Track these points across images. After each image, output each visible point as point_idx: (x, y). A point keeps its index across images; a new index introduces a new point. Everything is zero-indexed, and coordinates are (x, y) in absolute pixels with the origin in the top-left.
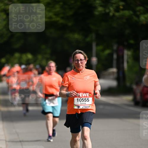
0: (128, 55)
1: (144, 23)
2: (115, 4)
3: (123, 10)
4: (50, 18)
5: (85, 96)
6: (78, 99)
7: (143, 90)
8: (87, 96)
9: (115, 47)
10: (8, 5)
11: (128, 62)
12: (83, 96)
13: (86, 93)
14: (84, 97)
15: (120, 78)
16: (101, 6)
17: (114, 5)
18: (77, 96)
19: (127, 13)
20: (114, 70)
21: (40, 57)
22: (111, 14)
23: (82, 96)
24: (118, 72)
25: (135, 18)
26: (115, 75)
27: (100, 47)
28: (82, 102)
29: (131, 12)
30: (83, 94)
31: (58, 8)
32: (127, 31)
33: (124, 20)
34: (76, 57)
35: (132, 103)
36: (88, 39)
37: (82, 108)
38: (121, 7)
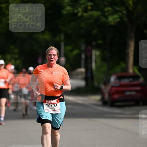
0: (96, 55)
1: (113, 23)
2: (83, 4)
3: (91, 10)
7: (111, 90)
9: (83, 48)
11: (96, 62)
15: (89, 78)
16: (69, 5)
17: (83, 6)
19: (95, 13)
20: (83, 70)
21: (8, 57)
22: (79, 15)
24: (86, 72)
25: (103, 19)
26: (84, 75)
27: (69, 48)
29: (99, 13)
32: (95, 31)
33: (92, 21)
35: (100, 103)
36: (57, 39)
38: (90, 8)
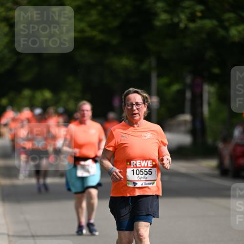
1: (237, 39)
2: (187, 8)
3: (202, 18)
4: (82, 31)
5: (146, 165)
6: (133, 171)
8: (149, 165)
10: (12, 9)
12: (143, 165)
13: (147, 161)
14: (144, 167)
16: (165, 11)
17: (187, 11)
18: (132, 166)
19: (208, 23)
22: (182, 25)
23: (140, 166)
25: (222, 32)
28: (140, 176)
29: (215, 22)
30: (142, 161)
31: (94, 16)
33: (204, 36)
34: (129, 99)
37: (141, 186)
38: (199, 14)
